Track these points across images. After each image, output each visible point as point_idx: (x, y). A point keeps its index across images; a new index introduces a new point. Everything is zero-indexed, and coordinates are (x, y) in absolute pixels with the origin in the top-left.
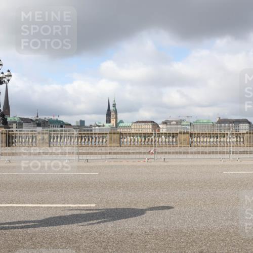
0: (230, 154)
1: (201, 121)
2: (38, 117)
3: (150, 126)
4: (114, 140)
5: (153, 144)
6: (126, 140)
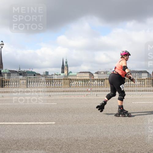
0: (136, 91)
2: (20, 69)
3: (88, 75)
4: (67, 83)
5: (90, 86)
6: (73, 83)
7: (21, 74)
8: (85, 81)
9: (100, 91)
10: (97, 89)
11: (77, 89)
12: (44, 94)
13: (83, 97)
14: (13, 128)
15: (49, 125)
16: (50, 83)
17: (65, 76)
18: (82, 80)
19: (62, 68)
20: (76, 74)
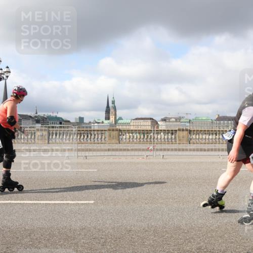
1: (200, 119)
2: (37, 113)
3: (149, 123)
4: (113, 137)
5: (152, 141)
6: (124, 137)
7: (38, 122)
8: (144, 133)
9: (168, 150)
10: (164, 146)
11: (130, 147)
12: (76, 154)
13: (140, 160)
14: (25, 210)
15: (84, 206)
16: (86, 137)
17: (111, 125)
18: (139, 132)
19: (106, 111)
20: (130, 121)
